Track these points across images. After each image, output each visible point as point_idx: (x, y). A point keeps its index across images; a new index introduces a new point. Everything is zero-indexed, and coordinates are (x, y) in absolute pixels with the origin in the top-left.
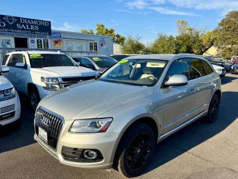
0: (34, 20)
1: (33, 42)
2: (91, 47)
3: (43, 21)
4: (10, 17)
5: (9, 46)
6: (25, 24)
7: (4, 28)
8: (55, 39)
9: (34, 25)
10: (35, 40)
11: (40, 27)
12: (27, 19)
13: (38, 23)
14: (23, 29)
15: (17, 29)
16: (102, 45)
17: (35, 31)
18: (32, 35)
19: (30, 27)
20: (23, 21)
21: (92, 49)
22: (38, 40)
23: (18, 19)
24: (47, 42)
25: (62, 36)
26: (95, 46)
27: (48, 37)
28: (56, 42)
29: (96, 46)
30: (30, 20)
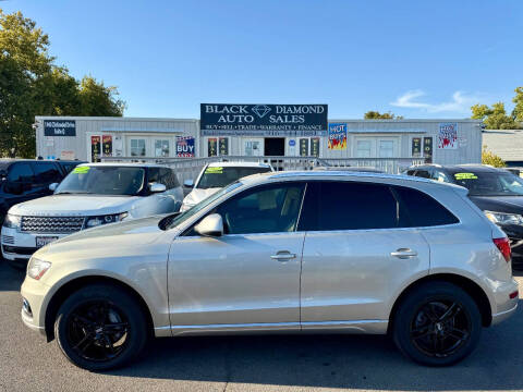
0: (297, 106)
1: (292, 143)
2: (416, 147)
3: (313, 106)
4: (261, 107)
5: (256, 153)
6: (283, 115)
7: (252, 124)
8: (332, 137)
9: (298, 114)
10: (297, 140)
11: (307, 116)
12: (287, 106)
13: (306, 110)
14: (279, 124)
15: (269, 124)
16: (446, 142)
17: (297, 125)
18: (293, 132)
19: (290, 119)
20: (280, 110)
21: (419, 151)
22: (301, 141)
23: (273, 107)
24: (318, 143)
25: (349, 130)
26: (425, 145)
27: (320, 133)
28: (335, 142)
29: (430, 145)
30: (292, 106)
